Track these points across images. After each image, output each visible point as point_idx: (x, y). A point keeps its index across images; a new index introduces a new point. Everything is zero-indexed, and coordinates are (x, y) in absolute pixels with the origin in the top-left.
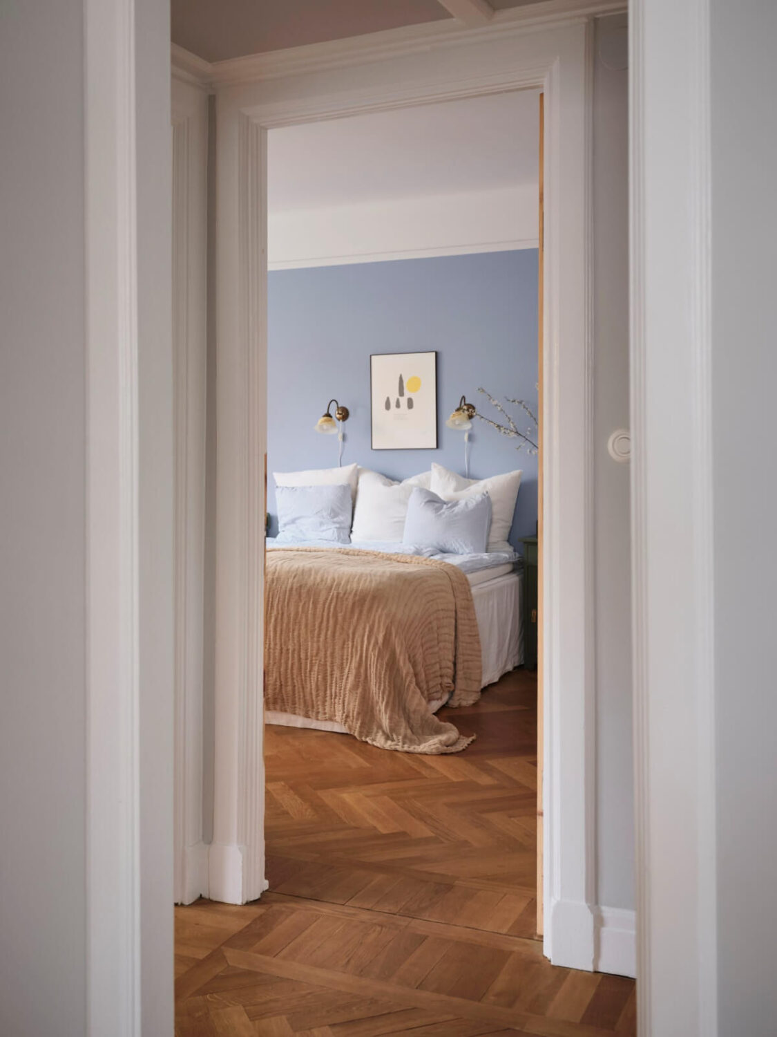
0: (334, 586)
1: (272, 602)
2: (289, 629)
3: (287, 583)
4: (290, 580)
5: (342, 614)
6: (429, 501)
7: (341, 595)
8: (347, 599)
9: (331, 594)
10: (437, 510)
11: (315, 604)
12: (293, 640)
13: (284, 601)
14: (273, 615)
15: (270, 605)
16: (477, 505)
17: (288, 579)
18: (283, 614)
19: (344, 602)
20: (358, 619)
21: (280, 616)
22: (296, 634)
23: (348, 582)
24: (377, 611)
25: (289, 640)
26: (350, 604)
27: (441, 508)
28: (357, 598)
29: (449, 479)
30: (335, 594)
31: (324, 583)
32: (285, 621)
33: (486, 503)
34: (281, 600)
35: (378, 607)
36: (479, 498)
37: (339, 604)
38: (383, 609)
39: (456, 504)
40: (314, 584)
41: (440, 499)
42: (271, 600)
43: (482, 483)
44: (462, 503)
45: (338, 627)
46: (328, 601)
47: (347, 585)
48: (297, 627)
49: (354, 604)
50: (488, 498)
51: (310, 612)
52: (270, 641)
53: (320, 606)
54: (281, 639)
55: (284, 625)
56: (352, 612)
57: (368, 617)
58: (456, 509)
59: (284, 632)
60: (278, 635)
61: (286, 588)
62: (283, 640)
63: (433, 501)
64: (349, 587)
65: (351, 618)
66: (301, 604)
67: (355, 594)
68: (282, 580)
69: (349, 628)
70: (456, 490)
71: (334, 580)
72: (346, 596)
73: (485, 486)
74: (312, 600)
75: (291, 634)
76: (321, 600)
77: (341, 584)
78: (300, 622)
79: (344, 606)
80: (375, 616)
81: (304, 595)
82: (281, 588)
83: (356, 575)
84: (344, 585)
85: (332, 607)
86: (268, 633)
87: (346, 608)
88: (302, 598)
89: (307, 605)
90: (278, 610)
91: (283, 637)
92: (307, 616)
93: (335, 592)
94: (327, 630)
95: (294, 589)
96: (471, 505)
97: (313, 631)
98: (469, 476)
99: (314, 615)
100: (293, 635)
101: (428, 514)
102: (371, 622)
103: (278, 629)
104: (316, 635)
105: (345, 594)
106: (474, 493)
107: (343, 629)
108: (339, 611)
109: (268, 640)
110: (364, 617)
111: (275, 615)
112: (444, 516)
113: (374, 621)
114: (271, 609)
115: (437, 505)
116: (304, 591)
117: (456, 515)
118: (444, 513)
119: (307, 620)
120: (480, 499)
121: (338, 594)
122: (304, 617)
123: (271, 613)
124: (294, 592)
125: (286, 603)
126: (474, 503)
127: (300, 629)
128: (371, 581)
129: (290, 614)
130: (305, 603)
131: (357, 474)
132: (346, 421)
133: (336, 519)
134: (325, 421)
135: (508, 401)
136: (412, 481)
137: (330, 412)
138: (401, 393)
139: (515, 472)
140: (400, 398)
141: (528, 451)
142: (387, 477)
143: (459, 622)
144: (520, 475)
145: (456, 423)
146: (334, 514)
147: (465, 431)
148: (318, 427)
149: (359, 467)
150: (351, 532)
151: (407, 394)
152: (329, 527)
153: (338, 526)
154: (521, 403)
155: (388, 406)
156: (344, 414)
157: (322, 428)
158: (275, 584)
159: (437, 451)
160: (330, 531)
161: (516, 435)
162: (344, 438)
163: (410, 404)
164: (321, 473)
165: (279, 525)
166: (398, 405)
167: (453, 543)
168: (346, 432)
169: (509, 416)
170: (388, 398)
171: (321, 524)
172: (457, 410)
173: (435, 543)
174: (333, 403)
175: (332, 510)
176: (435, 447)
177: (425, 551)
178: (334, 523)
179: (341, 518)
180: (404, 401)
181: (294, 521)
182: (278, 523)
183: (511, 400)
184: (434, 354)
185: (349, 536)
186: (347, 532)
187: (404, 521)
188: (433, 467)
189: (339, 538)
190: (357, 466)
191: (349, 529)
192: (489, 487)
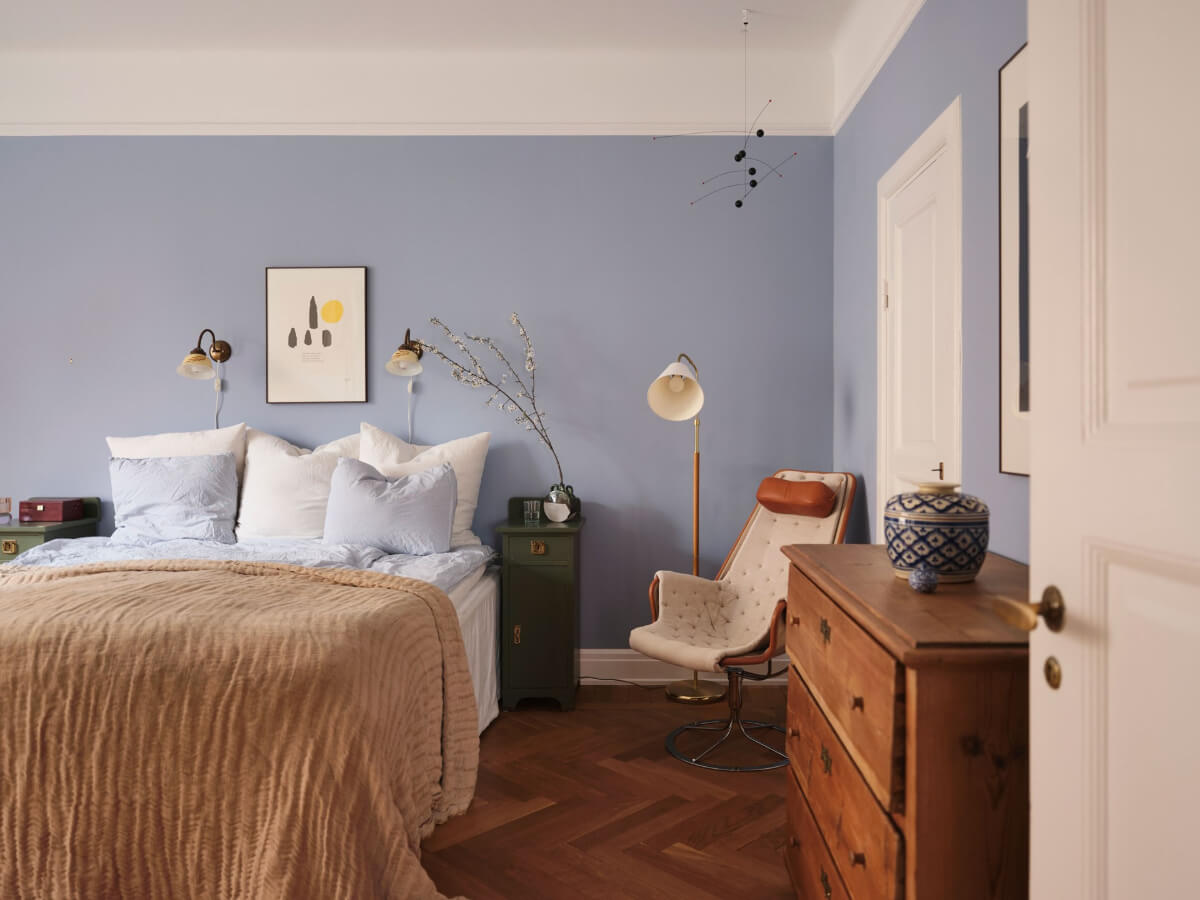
0: (237, 665)
1: (96, 707)
2: (135, 761)
3: (132, 666)
4: (138, 659)
5: (257, 720)
6: (365, 479)
7: (253, 684)
8: (266, 691)
9: (232, 682)
10: (380, 490)
11: (195, 704)
12: (145, 784)
13: (124, 702)
14: (98, 734)
15: (91, 714)
16: (437, 482)
17: (133, 656)
18: (121, 730)
19: (261, 698)
20: (291, 730)
21: (113, 737)
22: (150, 770)
23: (266, 654)
24: (330, 711)
25: (135, 782)
26: (273, 701)
27: (384, 488)
28: (288, 689)
29: (388, 444)
30: (241, 682)
31: (214, 660)
32: (126, 744)
33: (449, 479)
34: (117, 700)
35: (332, 705)
36: (438, 472)
37: (249, 701)
38: (343, 708)
39: (405, 481)
40: (192, 665)
41: (379, 474)
42: (92, 701)
43: (436, 450)
44: (415, 479)
45: (247, 749)
46: (225, 698)
47: (266, 663)
48: (152, 756)
49: (280, 702)
50: (452, 471)
51: (183, 722)
52: (90, 788)
53: (205, 710)
54: (115, 783)
55: (125, 753)
56: (278, 717)
57: (312, 725)
58: (407, 489)
59: (123, 768)
60: (109, 774)
61: (129, 675)
62: (120, 784)
63: (370, 477)
64: (269, 666)
65: (276, 728)
66: (163, 708)
67: (284, 682)
68: (119, 658)
69: (271, 749)
70: (400, 461)
71: (235, 652)
72: (265, 685)
73: (442, 455)
74: (187, 697)
75: (139, 771)
76: (209, 697)
77: (251, 660)
78: (160, 745)
79: (260, 706)
80: (327, 721)
81: (169, 690)
82: (117, 676)
83: (282, 638)
84: (258, 663)
85: (234, 709)
86: (86, 771)
87: (265, 710)
88: (165, 695)
89: (176, 708)
90: (109, 724)
91: (120, 779)
92: (176, 732)
93: (240, 678)
94: (222, 756)
95: (147, 677)
96: (429, 483)
97: (189, 762)
98: (412, 441)
99: (193, 727)
100: (144, 772)
101: (366, 497)
102: (318, 732)
103: (110, 762)
104: (196, 769)
105: (262, 679)
106: (429, 464)
107: (256, 751)
108: (249, 716)
109: (84, 787)
110: (302, 726)
111: (102, 735)
112: (389, 500)
113: (324, 733)
114: (94, 721)
115: (378, 483)
116: (170, 680)
117: (407, 498)
118: (389, 495)
119: (176, 739)
120: (441, 474)
121: (247, 681)
122: (169, 734)
123: (92, 731)
124: (147, 684)
125: (128, 706)
126: (433, 479)
127: (159, 760)
128: (315, 650)
129: (138, 729)
130: (171, 706)
131: (245, 439)
132: (227, 363)
133: (211, 507)
134: (195, 360)
135: (469, 338)
136: (331, 448)
137: (202, 347)
138: (314, 323)
139: (482, 435)
140: (312, 331)
141: (501, 406)
142: (292, 443)
143: (449, 680)
144: (488, 439)
145: (402, 365)
146: (209, 498)
147: (409, 378)
148: (180, 370)
149: (248, 428)
150: (237, 524)
151: (322, 325)
152: (200, 519)
153: (215, 516)
154: (487, 341)
155: (292, 341)
156: (224, 352)
157: (188, 369)
158: (102, 668)
159: (366, 405)
160: (203, 525)
161: (485, 384)
162: (223, 386)
163: (327, 339)
164: (186, 437)
165: (116, 517)
166: (308, 341)
167: (404, 538)
168: (227, 378)
169: (475, 357)
170: (293, 330)
171: (188, 515)
172: (403, 347)
173: (376, 540)
174: (207, 335)
175: (206, 493)
176: (364, 400)
177: (362, 553)
178: (209, 512)
179: (220, 505)
180: (317, 335)
181: (140, 511)
182: (114, 514)
183: (474, 337)
184: (363, 270)
185: (234, 531)
186: (230, 524)
187: (325, 508)
188: (362, 427)
189: (217, 536)
190: (244, 427)
191: (233, 521)
192: (448, 456)
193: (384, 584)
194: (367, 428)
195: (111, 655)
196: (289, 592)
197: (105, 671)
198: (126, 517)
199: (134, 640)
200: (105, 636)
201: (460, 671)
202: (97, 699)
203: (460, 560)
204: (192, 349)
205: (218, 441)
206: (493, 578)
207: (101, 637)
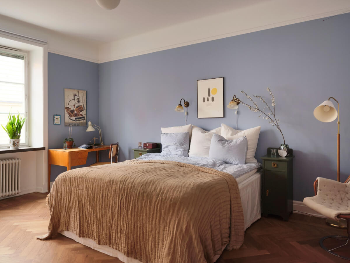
0: (160, 193)
1: (130, 199)
2: (138, 215)
3: (138, 190)
4: (139, 188)
5: (164, 210)
6: (219, 140)
7: (163, 200)
8: (166, 202)
9: (159, 198)
10: (223, 144)
11: (151, 202)
12: (140, 222)
13: (136, 199)
14: (131, 206)
15: (129, 201)
16: (241, 142)
17: (138, 187)
18: (135, 206)
19: (165, 204)
20: (172, 215)
21: (134, 208)
22: (141, 218)
23: (168, 191)
24: (182, 211)
25: (138, 221)
26: (168, 206)
27: (224, 143)
28: (172, 202)
29: (229, 130)
30: (160, 199)
31: (155, 191)
32: (136, 210)
33: (245, 141)
34: (134, 198)
35: (183, 209)
36: (242, 139)
37: (162, 204)
38: (186, 211)
39: (232, 141)
40: (150, 191)
41: (225, 139)
42: (130, 198)
43: (243, 132)
44: (234, 141)
45: (162, 218)
46: (157, 202)
47: (167, 194)
48: (141, 215)
49: (170, 206)
50: (246, 139)
51: (148, 207)
52: (129, 220)
53: (153, 205)
54: (134, 220)
55: (136, 212)
56: (169, 210)
57: (177, 215)
58: (232, 144)
59: (135, 216)
60: (133, 217)
61: (137, 192)
62: (135, 220)
63: (221, 140)
64: (168, 195)
65: (168, 213)
66: (144, 202)
67: (171, 200)
68: (135, 187)
69: (167, 219)
70: (231, 135)
71: (161, 189)
72: (166, 200)
73: (244, 133)
74: (149, 200)
75: (139, 218)
76: (154, 201)
77: (164, 192)
78: (143, 212)
79: (165, 206)
80: (181, 214)
81: (145, 198)
82: (135, 192)
83: (173, 187)
84: (165, 194)
85: (159, 206)
86: (128, 215)
87: (166, 208)
88: (144, 199)
89: (146, 202)
90: (133, 204)
91: (135, 219)
92: (146, 210)
93: (161, 197)
94: (156, 219)
95: (140, 193)
96: (238, 142)
97: (149, 218)
98: (237, 129)
99: (150, 209)
100: (140, 219)
101: (220, 146)
102: (179, 217)
103: (133, 214)
104: (151, 220)
105: (166, 199)
106: (240, 136)
107: (164, 219)
108: (162, 208)
109: (128, 219)
110: (175, 214)
111: (131, 207)
112: (226, 147)
113: (181, 217)
114: (130, 203)
115: (223, 142)
116: (145, 195)
117: (231, 147)
118: (226, 145)
119: (146, 211)
120: (243, 139)
121: (162, 198)
122: (145, 209)
123: (130, 205)
124: (141, 196)
125: (137, 200)
126: (240, 141)
127: (143, 216)
128: (180, 192)
129: (138, 207)
130: (145, 202)
131: (191, 128)
132: (188, 107)
133: (182, 147)
134: (179, 107)
135: (254, 96)
136: (214, 131)
137: (181, 103)
138: (209, 95)
139: (258, 127)
140: (209, 97)
141: (264, 118)
142: (204, 129)
143: (233, 206)
144: (260, 128)
145: (232, 106)
146: (182, 144)
147: (236, 110)
148: (176, 109)
149: (192, 125)
150: (189, 152)
151: (212, 95)
152: (180, 150)
153: (183, 149)
154: (260, 97)
155: (204, 101)
156: (187, 104)
157: (178, 110)
158: (132, 189)
159: (224, 118)
160: (180, 151)
161: (258, 111)
162: (187, 114)
163: (213, 99)
164: (178, 128)
165: (162, 148)
166: (208, 100)
167: (230, 159)
168: (188, 112)
169: (255, 102)
170: (204, 97)
171: (177, 148)
172: (232, 101)
173: (222, 159)
174: (183, 100)
175: (181, 143)
176: (223, 117)
177: (217, 162)
178: (182, 148)
179: (185, 146)
180: (210, 98)
181: (167, 147)
182: (162, 147)
183: (256, 96)
184: (222, 78)
185: (188, 154)
186: (187, 152)
187: (209, 148)
188: (222, 125)
189: (184, 155)
190: (191, 125)
191: (188, 151)
192: (246, 134)
193: (215, 173)
194: (223, 125)
195: (134, 186)
196: (187, 173)
197: (132, 190)
198: (164, 148)
199: (139, 183)
200: (134, 181)
201: (238, 203)
202: (130, 197)
203: (245, 167)
204: (179, 104)
205: (184, 129)
206: (260, 173)
207: (133, 181)
